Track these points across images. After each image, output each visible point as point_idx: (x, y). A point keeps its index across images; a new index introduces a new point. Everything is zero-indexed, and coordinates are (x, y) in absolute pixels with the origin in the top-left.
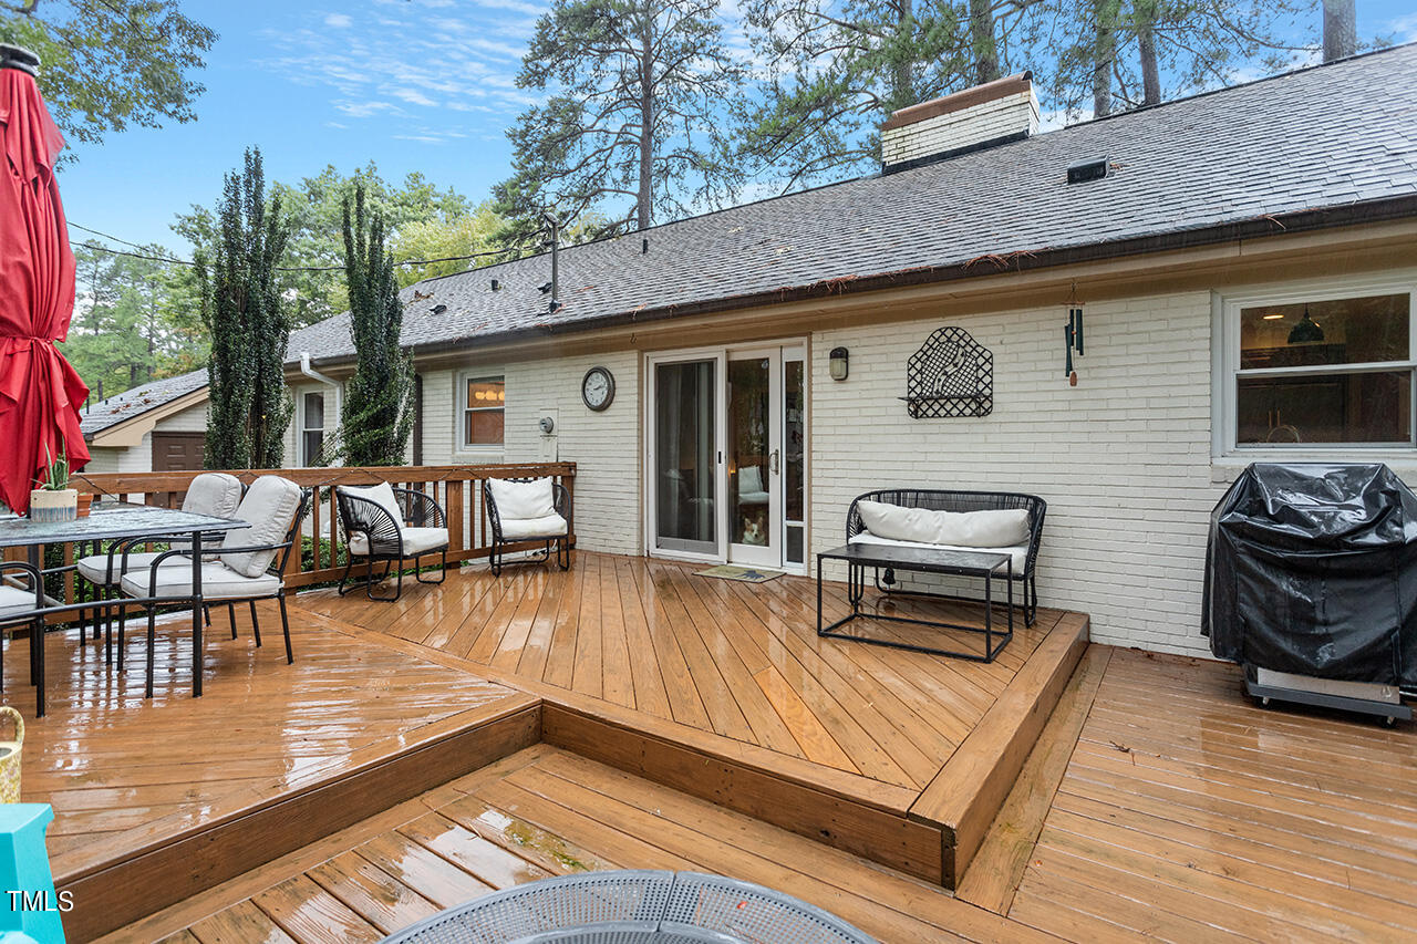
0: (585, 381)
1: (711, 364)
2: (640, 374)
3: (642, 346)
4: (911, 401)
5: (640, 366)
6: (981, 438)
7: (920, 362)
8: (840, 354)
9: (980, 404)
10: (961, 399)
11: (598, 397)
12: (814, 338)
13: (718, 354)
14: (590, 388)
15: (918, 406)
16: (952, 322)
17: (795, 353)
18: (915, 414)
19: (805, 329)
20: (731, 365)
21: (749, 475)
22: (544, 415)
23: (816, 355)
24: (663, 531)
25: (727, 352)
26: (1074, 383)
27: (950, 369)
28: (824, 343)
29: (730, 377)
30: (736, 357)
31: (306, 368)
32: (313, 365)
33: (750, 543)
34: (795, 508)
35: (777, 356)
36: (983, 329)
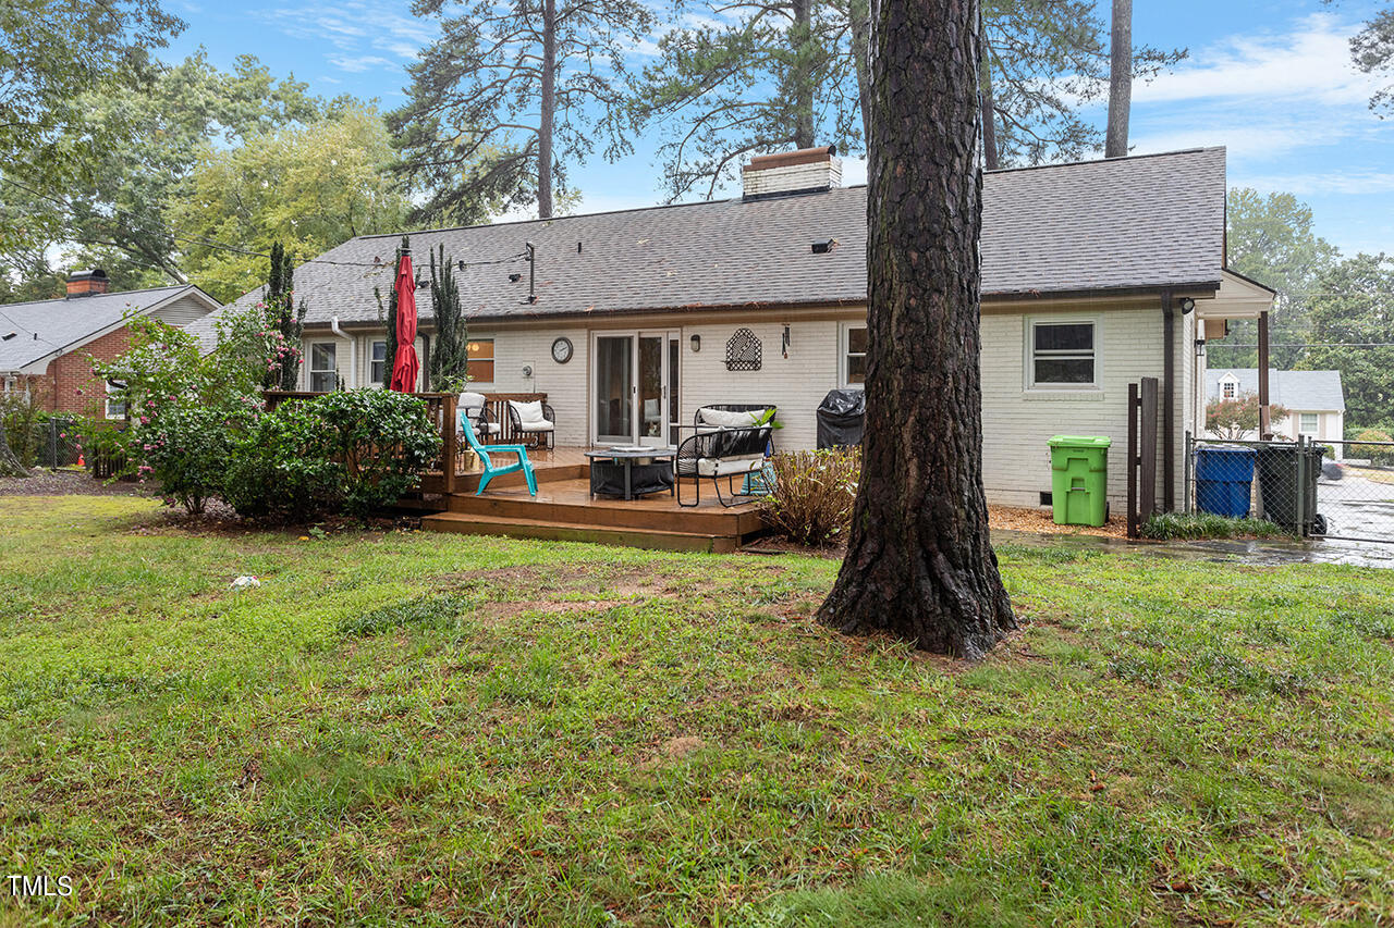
0: (554, 344)
1: (630, 339)
2: (589, 343)
3: (590, 327)
4: (728, 363)
5: (589, 338)
6: (756, 380)
7: (732, 344)
8: (696, 338)
9: (756, 365)
10: (749, 362)
11: (562, 355)
12: (684, 329)
13: (634, 334)
14: (557, 349)
15: (730, 365)
16: (745, 326)
17: (674, 335)
18: (729, 369)
19: (680, 325)
20: (641, 340)
21: (651, 404)
22: (525, 365)
23: (684, 336)
24: (601, 432)
25: (640, 333)
26: (786, 357)
27: (744, 348)
28: (689, 332)
29: (640, 346)
30: (643, 336)
31: (335, 328)
32: (341, 325)
33: (653, 436)
34: (674, 416)
35: (666, 336)
36: (758, 330)
